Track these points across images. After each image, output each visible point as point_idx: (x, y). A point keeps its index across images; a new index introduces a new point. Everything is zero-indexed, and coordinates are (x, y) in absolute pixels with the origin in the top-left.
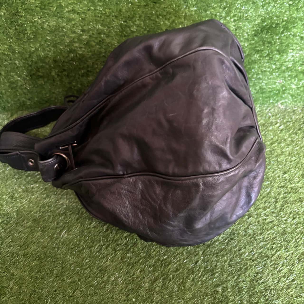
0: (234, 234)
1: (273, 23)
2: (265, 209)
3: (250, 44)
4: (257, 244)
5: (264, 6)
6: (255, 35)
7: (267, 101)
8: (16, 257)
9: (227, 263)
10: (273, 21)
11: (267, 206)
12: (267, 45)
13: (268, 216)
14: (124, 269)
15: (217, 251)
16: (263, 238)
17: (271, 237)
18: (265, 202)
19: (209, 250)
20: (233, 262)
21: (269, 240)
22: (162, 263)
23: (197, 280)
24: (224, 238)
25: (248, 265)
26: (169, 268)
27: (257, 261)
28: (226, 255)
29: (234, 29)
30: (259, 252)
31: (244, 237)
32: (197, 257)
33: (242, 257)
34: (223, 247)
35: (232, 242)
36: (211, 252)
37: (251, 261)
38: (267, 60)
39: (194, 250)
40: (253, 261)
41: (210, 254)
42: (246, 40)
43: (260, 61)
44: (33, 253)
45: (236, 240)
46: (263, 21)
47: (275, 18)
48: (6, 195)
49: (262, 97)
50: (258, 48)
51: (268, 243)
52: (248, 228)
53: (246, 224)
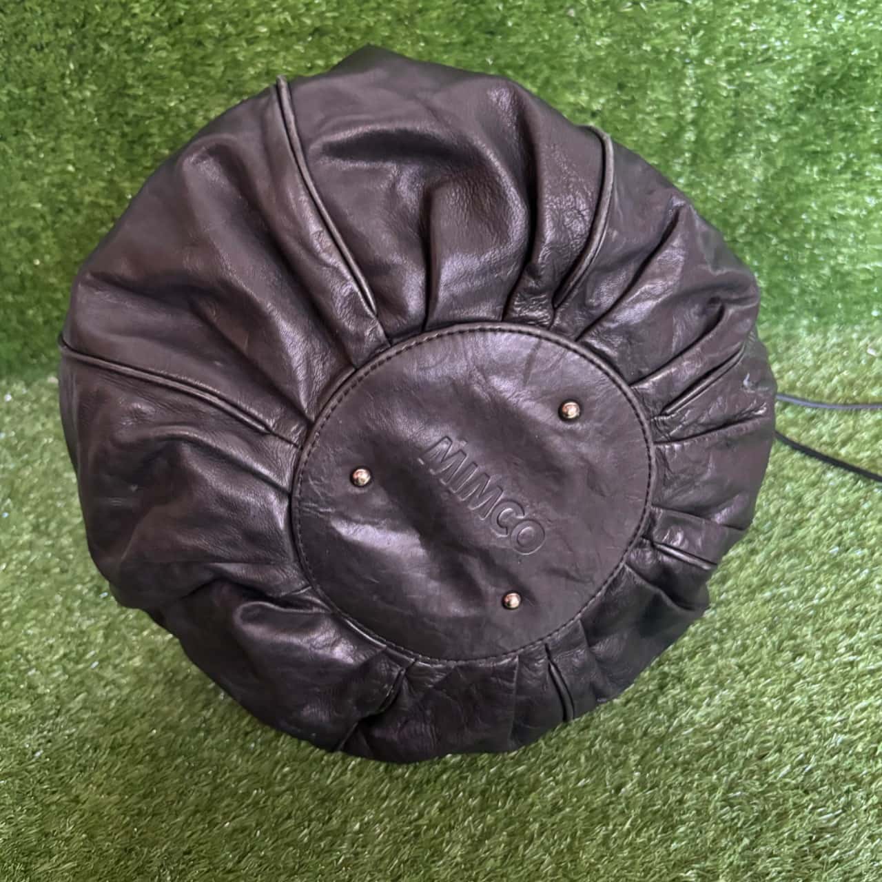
0: (744, 706)
1: (850, 68)
2: (849, 631)
3: (788, 136)
4: (820, 740)
5: (818, 18)
6: (800, 108)
7: (860, 313)
8: (91, 751)
9: (718, 795)
10: (850, 60)
11: (857, 624)
12: (842, 135)
13: (860, 653)
14: (392, 799)
15: (688, 756)
16: (841, 721)
17: (869, 718)
18: (852, 611)
19: (661, 752)
20: (738, 793)
21: (862, 727)
22: (510, 784)
23: (619, 842)
24: (712, 717)
25: (791, 803)
26: (530, 800)
27: (820, 793)
28: (717, 768)
29: (732, 94)
30: (826, 765)
31: (777, 716)
32: (620, 772)
33: (770, 779)
34: (705, 745)
35: (737, 728)
36: (666, 758)
37: (800, 792)
38: (846, 181)
39: (612, 750)
40: (806, 792)
41: (663, 766)
42: (773, 125)
43: (822, 187)
44: (138, 741)
45: (750, 725)
46: (820, 62)
47: (856, 52)
48: (84, 584)
49: (844, 301)
50: (813, 147)
51: (861, 738)
52: (790, 688)
53: (783, 676)
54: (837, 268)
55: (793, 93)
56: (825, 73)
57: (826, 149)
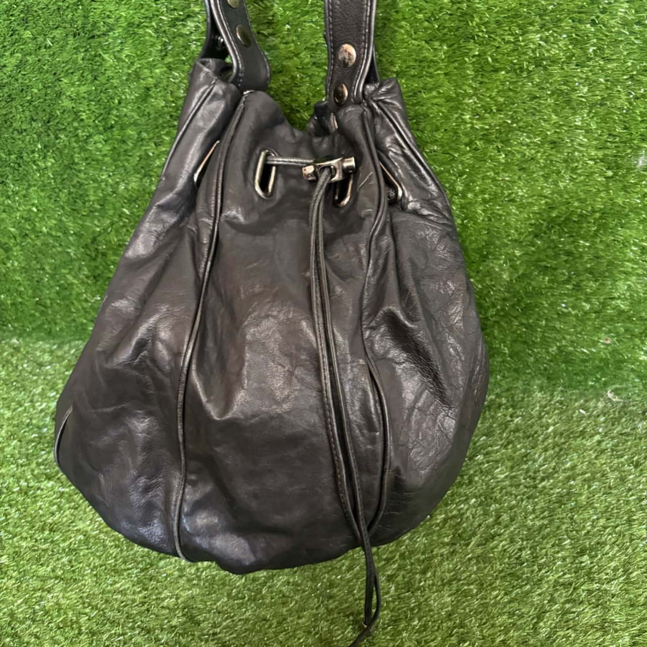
1: (571, 214)
3: (526, 254)
6: (536, 236)
7: (580, 382)
29: (486, 219)
42: (516, 244)
43: (551, 291)
46: (550, 207)
49: (567, 371)
50: (545, 263)
54: (562, 349)
55: (531, 224)
56: (554, 215)
57: (554, 266)
